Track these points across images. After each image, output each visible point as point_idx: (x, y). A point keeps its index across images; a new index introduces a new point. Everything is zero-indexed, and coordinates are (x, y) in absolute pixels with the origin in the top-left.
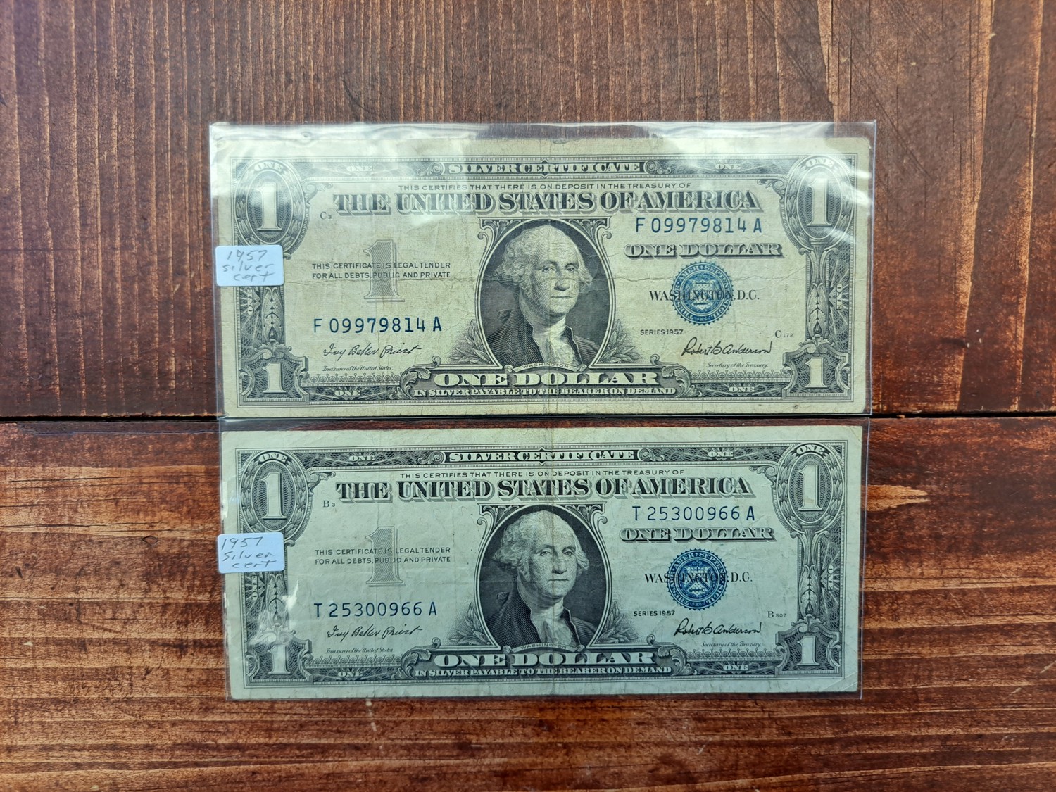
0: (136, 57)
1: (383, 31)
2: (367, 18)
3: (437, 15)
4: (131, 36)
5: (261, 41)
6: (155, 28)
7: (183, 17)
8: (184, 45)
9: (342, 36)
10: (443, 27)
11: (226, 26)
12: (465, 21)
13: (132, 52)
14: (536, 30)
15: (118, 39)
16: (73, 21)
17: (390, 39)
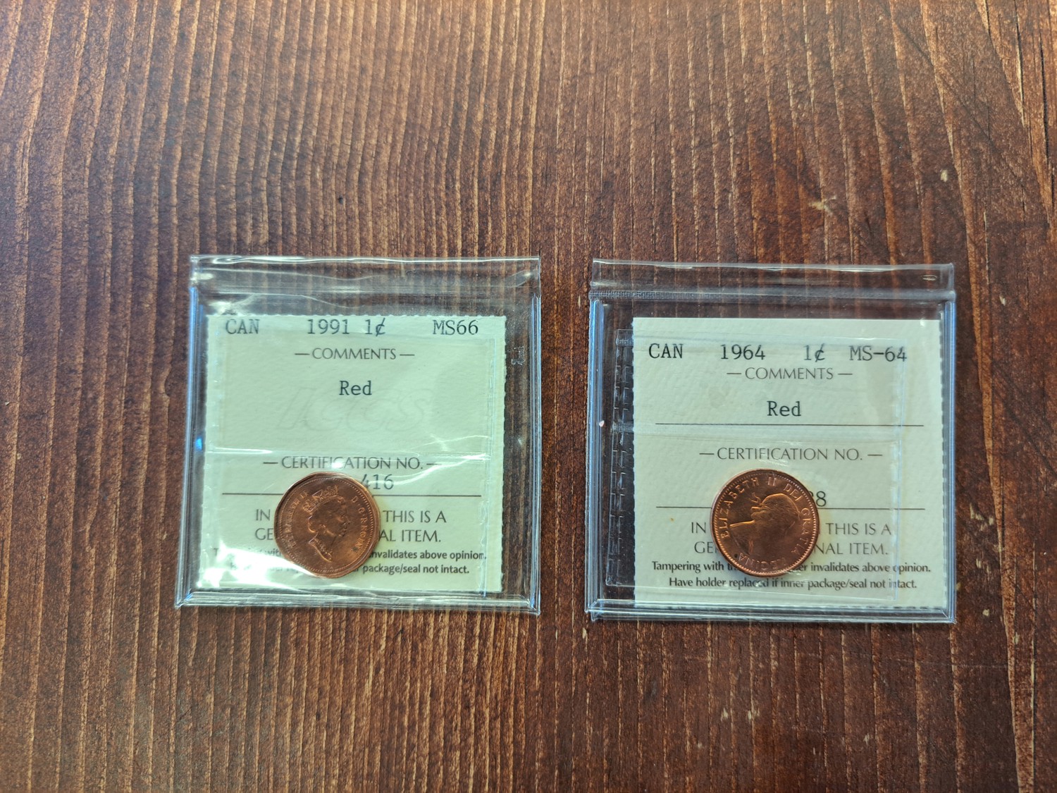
0: (108, 782)
1: (431, 765)
2: (411, 747)
3: (504, 746)
4: (105, 755)
5: (272, 770)
6: (136, 745)
7: (172, 733)
8: (172, 771)
9: (377, 769)
10: (511, 762)
11: (227, 748)
12: (541, 755)
13: (104, 775)
14: (636, 769)
15: (87, 757)
16: (32, 731)
17: (441, 775)
